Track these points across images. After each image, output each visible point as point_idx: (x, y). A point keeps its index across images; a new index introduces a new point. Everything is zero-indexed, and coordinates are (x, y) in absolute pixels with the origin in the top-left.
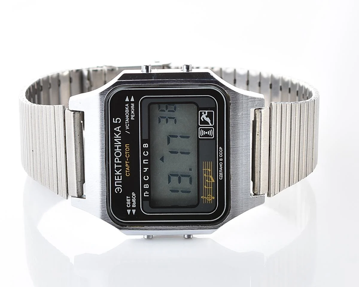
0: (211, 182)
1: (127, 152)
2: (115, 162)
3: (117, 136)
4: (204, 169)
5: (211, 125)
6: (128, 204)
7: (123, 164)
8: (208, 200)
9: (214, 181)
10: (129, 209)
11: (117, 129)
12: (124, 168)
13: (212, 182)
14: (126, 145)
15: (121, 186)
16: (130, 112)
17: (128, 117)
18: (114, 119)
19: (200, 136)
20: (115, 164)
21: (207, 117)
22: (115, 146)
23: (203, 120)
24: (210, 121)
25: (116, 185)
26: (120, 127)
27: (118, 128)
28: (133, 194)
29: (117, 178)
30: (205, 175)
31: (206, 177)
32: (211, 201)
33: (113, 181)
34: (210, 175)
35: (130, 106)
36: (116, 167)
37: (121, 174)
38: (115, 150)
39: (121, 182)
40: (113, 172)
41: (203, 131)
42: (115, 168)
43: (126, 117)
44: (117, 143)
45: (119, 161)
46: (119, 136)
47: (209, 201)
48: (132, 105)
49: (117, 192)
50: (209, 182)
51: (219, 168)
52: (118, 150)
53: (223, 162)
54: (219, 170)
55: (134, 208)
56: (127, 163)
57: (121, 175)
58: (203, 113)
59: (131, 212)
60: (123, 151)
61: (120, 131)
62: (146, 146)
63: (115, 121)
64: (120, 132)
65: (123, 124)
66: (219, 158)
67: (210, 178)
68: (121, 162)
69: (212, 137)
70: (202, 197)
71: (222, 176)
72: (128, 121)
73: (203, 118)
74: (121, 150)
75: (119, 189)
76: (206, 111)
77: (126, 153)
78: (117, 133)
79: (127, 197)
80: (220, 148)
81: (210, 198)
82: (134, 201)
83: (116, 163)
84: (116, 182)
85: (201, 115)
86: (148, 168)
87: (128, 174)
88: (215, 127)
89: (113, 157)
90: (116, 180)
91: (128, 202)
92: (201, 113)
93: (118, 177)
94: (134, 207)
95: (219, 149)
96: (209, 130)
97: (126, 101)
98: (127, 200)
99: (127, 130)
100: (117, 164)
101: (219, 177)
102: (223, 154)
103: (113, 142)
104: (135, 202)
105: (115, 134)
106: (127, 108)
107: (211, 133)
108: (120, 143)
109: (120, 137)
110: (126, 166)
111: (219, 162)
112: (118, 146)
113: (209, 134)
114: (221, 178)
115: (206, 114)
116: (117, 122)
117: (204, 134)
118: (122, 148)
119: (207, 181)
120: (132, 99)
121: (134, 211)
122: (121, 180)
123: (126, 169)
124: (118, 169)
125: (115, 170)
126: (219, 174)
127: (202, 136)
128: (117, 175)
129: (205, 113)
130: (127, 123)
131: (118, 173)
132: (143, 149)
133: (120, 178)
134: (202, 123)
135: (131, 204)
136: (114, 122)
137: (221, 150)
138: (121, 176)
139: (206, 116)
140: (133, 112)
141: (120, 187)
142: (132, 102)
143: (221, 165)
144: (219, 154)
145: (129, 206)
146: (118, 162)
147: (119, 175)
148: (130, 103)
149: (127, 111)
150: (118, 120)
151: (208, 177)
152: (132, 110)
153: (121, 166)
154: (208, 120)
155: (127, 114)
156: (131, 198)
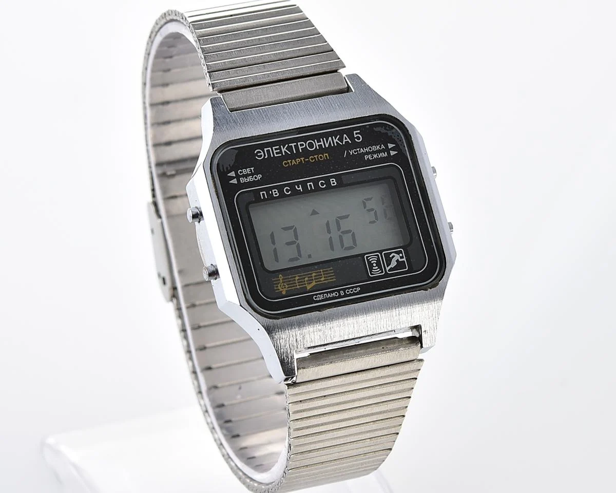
0: (307, 285)
1: (318, 157)
2: (299, 143)
3: (337, 140)
4: (323, 271)
5: (388, 269)
6: (242, 172)
7: (298, 155)
8: (279, 285)
9: (308, 289)
10: (236, 173)
11: (346, 139)
12: (293, 156)
13: (306, 287)
14: (327, 154)
15: (266, 157)
16: (374, 152)
17: (366, 151)
18: (359, 131)
19: (367, 257)
20: (295, 144)
21: (396, 261)
22: (321, 139)
23: (391, 256)
24: (393, 267)
25: (265, 149)
26: (350, 142)
27: (348, 140)
28: (259, 177)
29: (276, 149)
30: (314, 275)
31: (312, 277)
32: (279, 289)
33: (271, 145)
34: (316, 282)
35: (383, 151)
36: (292, 146)
37: (284, 154)
38: (316, 140)
39: (272, 156)
40: (283, 143)
41: (376, 259)
42: (290, 145)
43: (366, 149)
44: (327, 142)
45: (302, 149)
46: (337, 142)
47: (277, 287)
48: (384, 153)
49: (255, 152)
50: (306, 282)
51: (330, 292)
52: (317, 144)
53: (340, 297)
54: (327, 293)
55: (238, 181)
56: (301, 160)
57: (282, 154)
58: (401, 255)
59: (233, 178)
60: (316, 152)
61: (344, 143)
62: (333, 182)
63: (356, 134)
64: (342, 143)
65: (354, 145)
66: (344, 290)
67: (311, 283)
68: (301, 151)
69: (372, 274)
70: (280, 275)
71: (318, 299)
72: (361, 151)
73: (393, 256)
74: (318, 148)
75: (262, 155)
76: (404, 259)
77: (316, 156)
78: (341, 139)
79: (252, 169)
80: (358, 289)
81: (283, 289)
82: (250, 179)
83: (297, 144)
84: (270, 149)
85: (398, 253)
86: (302, 191)
87: (285, 164)
88: (386, 275)
89: (305, 139)
90: (274, 148)
91: (245, 172)
92: (401, 252)
93: (279, 151)
94: (241, 180)
95: (356, 287)
96: (380, 267)
97: (389, 144)
98: (248, 169)
99: (348, 154)
100: (296, 147)
101: (316, 295)
102: (351, 295)
103: (327, 135)
104: (248, 180)
105: (338, 136)
106: (378, 147)
107: (376, 272)
108: (327, 146)
109: (336, 145)
110: (297, 160)
111: (339, 291)
112: (322, 143)
113: (374, 270)
114: (315, 298)
115: (400, 260)
116: (355, 136)
117: (372, 262)
118: (321, 150)
119: (306, 279)
120: (393, 153)
121: (234, 181)
122: (276, 155)
123: (293, 161)
124: (290, 148)
125: (287, 145)
126: (320, 294)
127: (368, 260)
128: (280, 149)
129: (402, 257)
130: (357, 151)
131: (284, 150)
132: (327, 179)
133: (277, 153)
134: (387, 255)
135: (244, 176)
136: (355, 132)
137: (355, 290)
138: (280, 155)
139: (398, 260)
140: (375, 156)
141: (265, 155)
142: (389, 153)
143: (334, 294)
144: (349, 288)
145: (241, 172)
146: (300, 148)
147: (281, 152)
148: (387, 150)
149: (375, 148)
150: (358, 138)
151: (313, 280)
152: (378, 155)
153: (295, 152)
154: (394, 264)
155: (370, 149)
156: (252, 174)
